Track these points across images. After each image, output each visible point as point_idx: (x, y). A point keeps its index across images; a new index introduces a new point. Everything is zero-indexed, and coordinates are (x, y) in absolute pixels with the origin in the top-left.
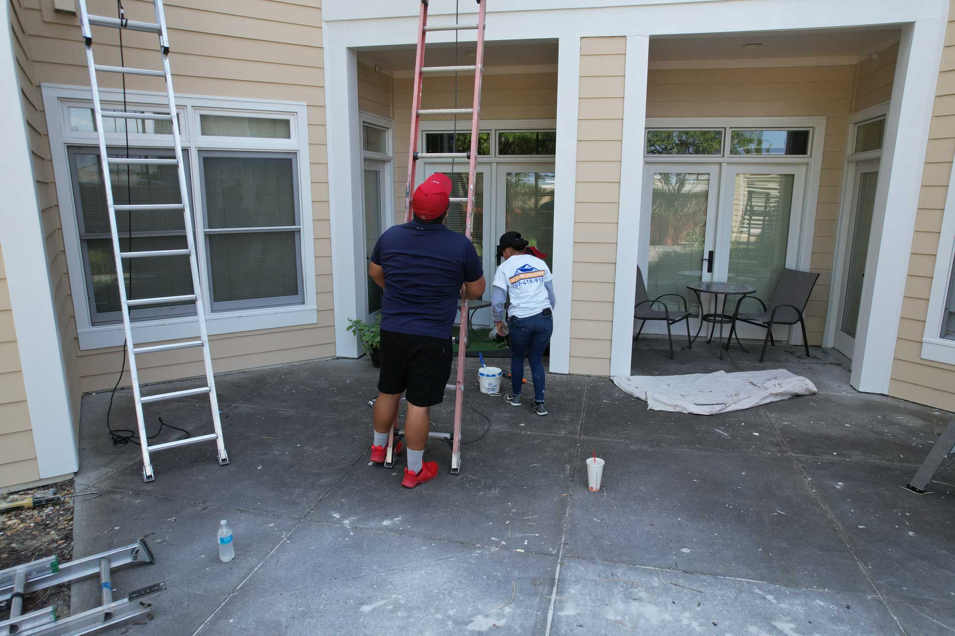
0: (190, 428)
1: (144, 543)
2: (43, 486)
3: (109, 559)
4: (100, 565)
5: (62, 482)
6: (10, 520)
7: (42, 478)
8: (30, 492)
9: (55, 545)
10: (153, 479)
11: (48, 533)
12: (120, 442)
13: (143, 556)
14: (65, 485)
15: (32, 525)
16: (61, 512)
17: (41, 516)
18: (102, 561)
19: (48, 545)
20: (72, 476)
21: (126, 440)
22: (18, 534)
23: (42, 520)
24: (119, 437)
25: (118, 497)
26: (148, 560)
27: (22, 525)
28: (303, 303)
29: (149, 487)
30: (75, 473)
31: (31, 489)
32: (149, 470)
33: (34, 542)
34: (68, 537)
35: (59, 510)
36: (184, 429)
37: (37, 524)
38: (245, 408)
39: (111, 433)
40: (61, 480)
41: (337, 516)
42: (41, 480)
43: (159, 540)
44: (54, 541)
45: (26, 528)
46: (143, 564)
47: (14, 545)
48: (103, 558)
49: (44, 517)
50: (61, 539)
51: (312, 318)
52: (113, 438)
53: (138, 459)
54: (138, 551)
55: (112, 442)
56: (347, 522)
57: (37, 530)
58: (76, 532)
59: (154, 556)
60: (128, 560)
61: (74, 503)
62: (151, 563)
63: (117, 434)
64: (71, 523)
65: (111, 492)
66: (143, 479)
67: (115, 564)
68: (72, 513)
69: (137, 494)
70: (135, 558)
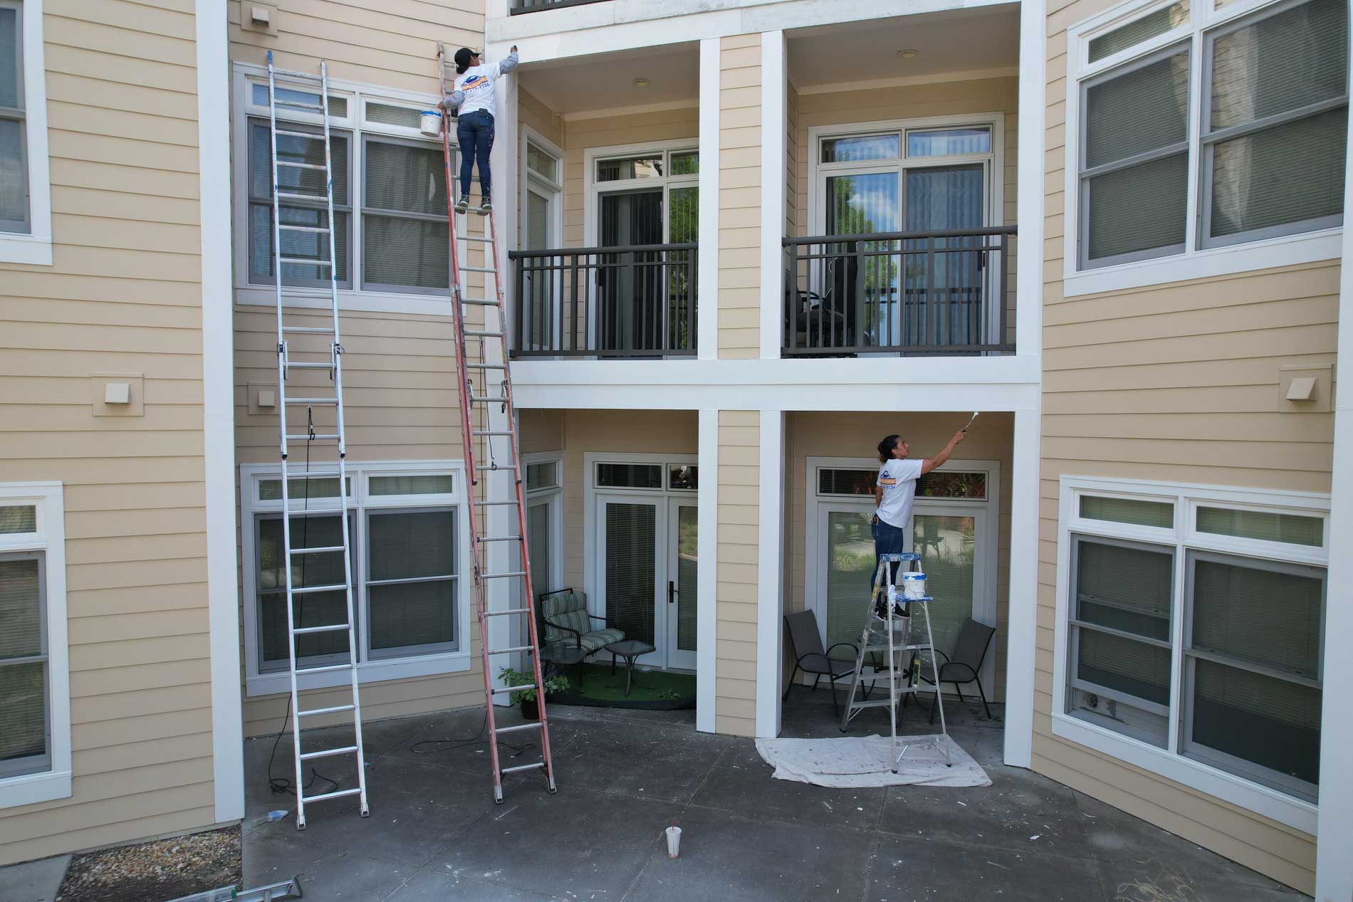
0: (339, 779)
1: (296, 880)
2: (216, 830)
3: (271, 891)
4: (264, 896)
5: (231, 827)
6: (194, 857)
7: (217, 822)
8: (207, 834)
9: (229, 880)
10: (305, 827)
11: (223, 869)
12: (277, 791)
13: (295, 891)
14: (233, 829)
15: (211, 862)
16: (232, 853)
17: (217, 856)
18: (266, 893)
19: (224, 879)
20: (239, 822)
21: (283, 789)
22: (201, 869)
23: (218, 859)
24: (277, 786)
25: (275, 842)
26: (298, 895)
27: (203, 862)
28: (458, 650)
29: (301, 835)
30: (242, 820)
31: (207, 832)
32: (301, 820)
33: (213, 876)
34: (238, 874)
35: (230, 851)
36: (334, 780)
37: (213, 861)
38: (390, 760)
39: (271, 781)
40: (230, 825)
41: (449, 867)
42: (215, 824)
43: (307, 880)
44: (228, 876)
45: (207, 865)
46: (295, 897)
47: (199, 877)
48: (267, 890)
49: (219, 857)
50: (233, 875)
51: (465, 665)
52: (272, 786)
53: (293, 808)
54: (291, 886)
55: (270, 791)
56: (456, 872)
57: (214, 867)
58: (244, 870)
59: (304, 892)
60: (283, 894)
61: (241, 846)
62: (300, 897)
63: (275, 782)
64: (240, 862)
65: (271, 838)
66: (296, 827)
67: (275, 896)
68: (241, 854)
69: (291, 840)
70: (289, 891)
